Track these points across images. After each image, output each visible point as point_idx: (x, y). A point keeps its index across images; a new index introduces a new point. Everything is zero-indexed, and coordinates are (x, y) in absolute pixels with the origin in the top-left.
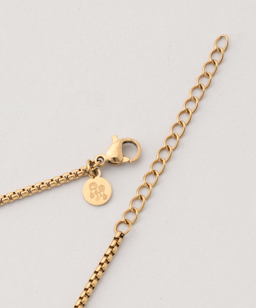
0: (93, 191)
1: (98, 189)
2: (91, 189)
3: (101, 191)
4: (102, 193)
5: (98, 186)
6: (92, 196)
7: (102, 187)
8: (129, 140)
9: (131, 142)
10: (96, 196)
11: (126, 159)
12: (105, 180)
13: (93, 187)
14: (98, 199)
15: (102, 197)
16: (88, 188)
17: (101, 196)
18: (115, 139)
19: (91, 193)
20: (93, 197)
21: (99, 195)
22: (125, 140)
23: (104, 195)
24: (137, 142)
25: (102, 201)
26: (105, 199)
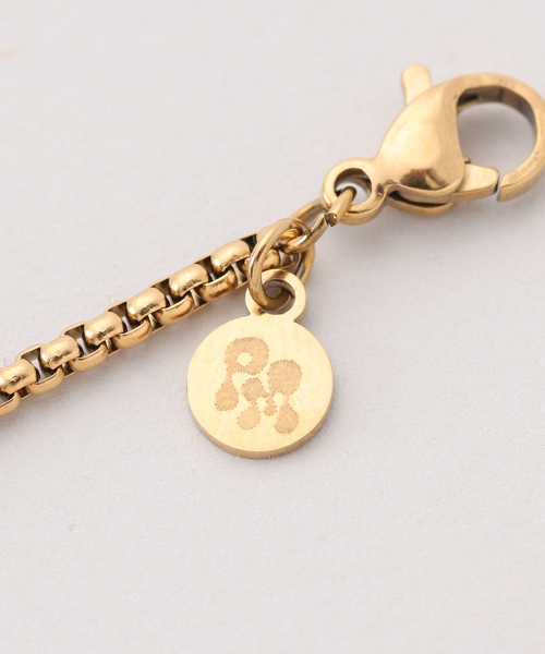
0: (239, 380)
1: (263, 377)
2: (233, 366)
3: (275, 389)
4: (279, 399)
5: (271, 360)
6: (225, 400)
7: (288, 373)
8: (487, 81)
9: (499, 94)
10: (243, 404)
11: (479, 177)
12: (315, 342)
13: (244, 359)
14: (248, 422)
15: (273, 419)
16: (222, 356)
17: (270, 411)
18: (417, 84)
19: (227, 387)
20: (229, 408)
21: (262, 403)
22: (468, 85)
23: (287, 408)
24: (531, 90)
25: (267, 437)
26: (282, 429)
